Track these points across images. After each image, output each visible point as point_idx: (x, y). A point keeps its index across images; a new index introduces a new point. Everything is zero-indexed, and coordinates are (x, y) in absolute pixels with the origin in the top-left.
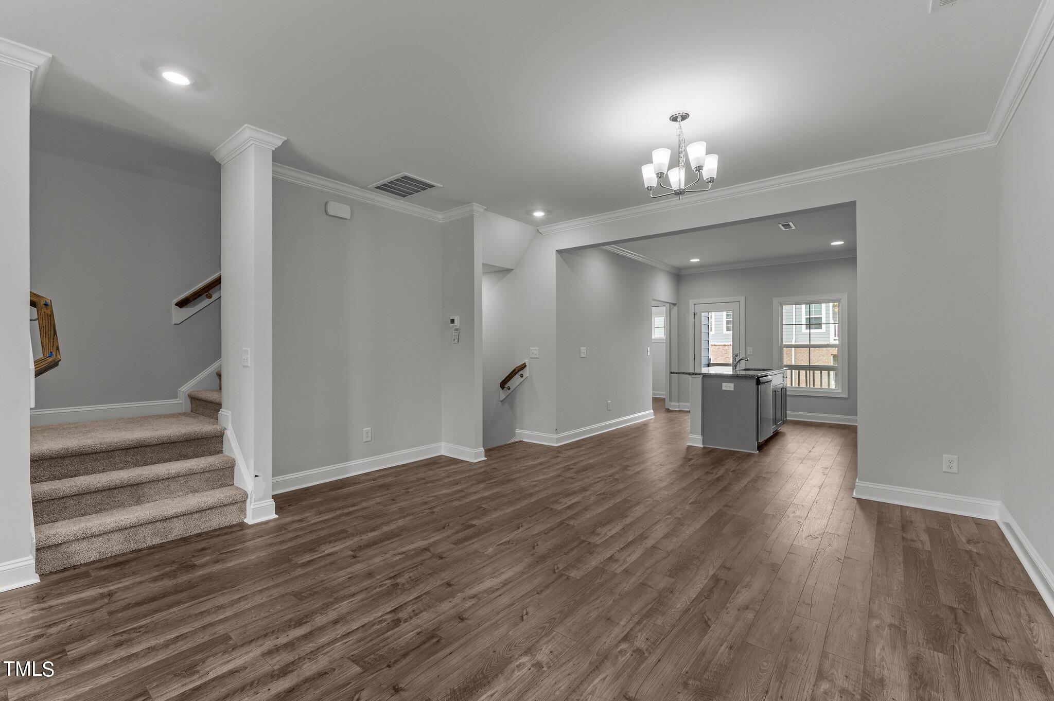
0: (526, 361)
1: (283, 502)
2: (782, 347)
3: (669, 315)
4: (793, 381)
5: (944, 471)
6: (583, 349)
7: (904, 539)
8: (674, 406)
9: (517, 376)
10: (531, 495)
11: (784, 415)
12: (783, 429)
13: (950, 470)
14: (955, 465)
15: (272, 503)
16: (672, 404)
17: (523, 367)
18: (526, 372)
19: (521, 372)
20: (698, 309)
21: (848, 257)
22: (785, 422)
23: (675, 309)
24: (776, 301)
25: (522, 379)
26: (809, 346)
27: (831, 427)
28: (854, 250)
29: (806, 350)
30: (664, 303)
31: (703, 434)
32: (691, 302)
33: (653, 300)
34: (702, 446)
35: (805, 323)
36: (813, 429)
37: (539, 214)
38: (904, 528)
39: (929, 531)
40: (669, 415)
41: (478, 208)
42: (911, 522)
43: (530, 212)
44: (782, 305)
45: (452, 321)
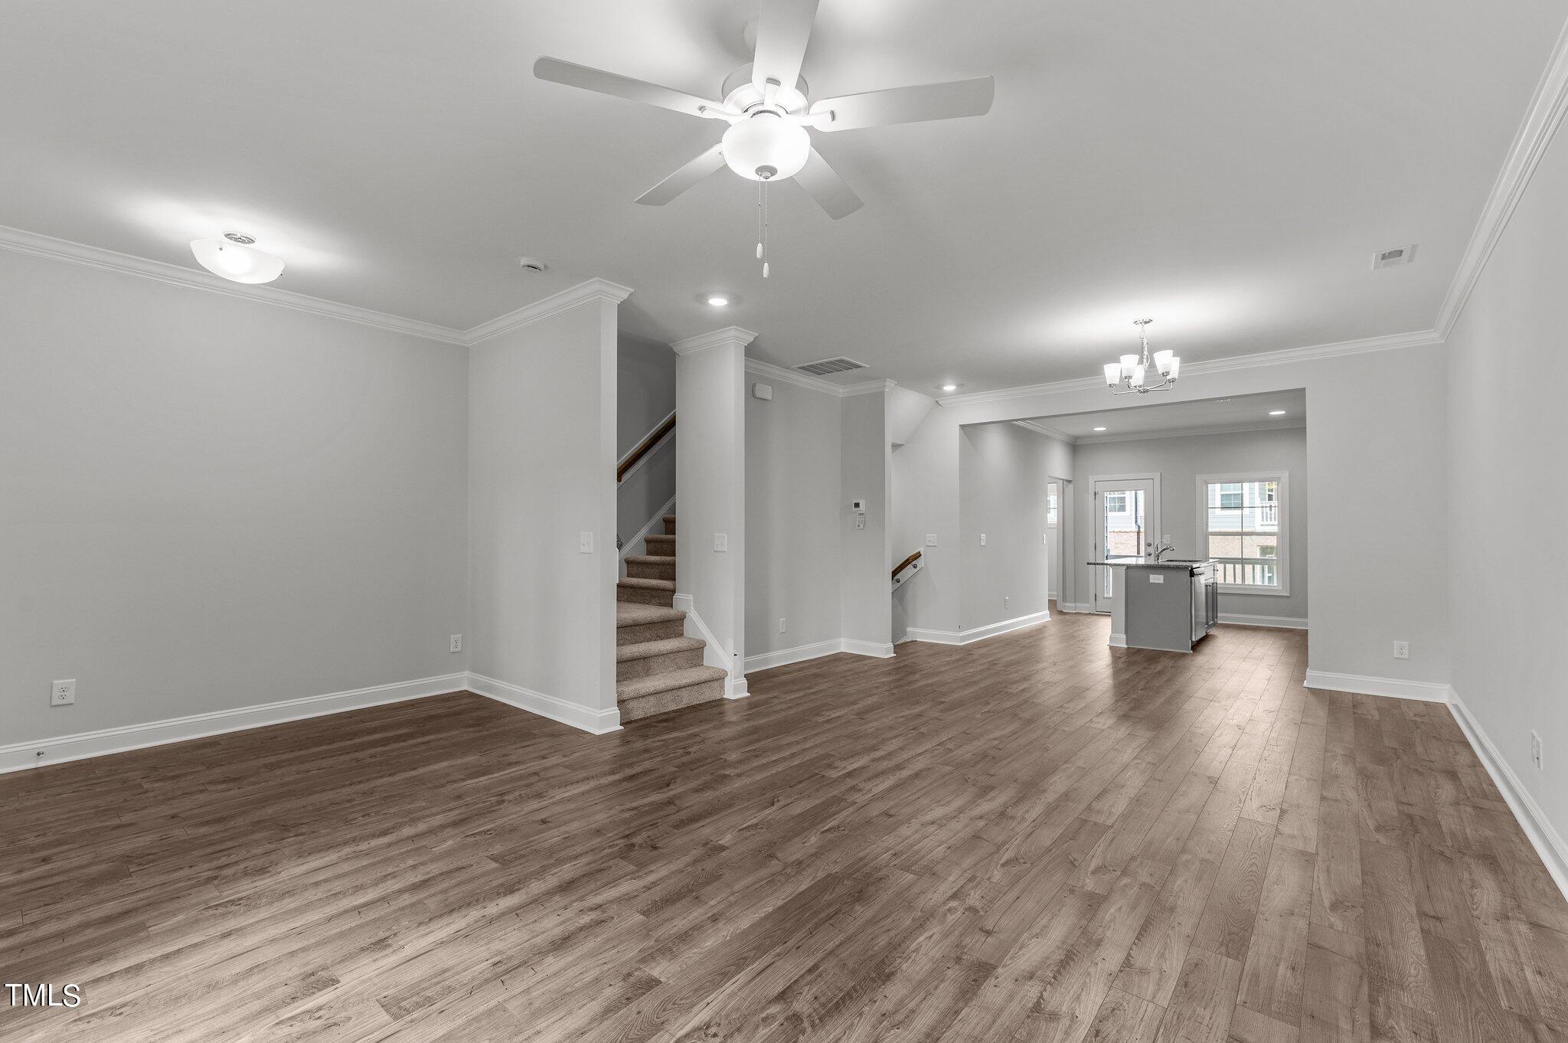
0: (921, 550)
1: (754, 681)
2: (1207, 535)
3: (1063, 494)
4: (1225, 577)
5: (1395, 656)
6: (983, 536)
7: (1354, 713)
8: (1069, 607)
9: (910, 566)
10: (976, 683)
11: (1215, 617)
12: (1213, 632)
13: (1402, 656)
14: (1406, 651)
15: (745, 681)
16: (1067, 604)
17: (918, 556)
18: (920, 563)
19: (914, 563)
20: (1099, 487)
21: (1295, 428)
22: (1215, 625)
23: (1070, 488)
24: (1199, 478)
25: (916, 570)
26: (1242, 534)
27: (1269, 630)
28: (1303, 419)
29: (1237, 539)
30: (1055, 480)
31: (1126, 633)
32: (1091, 479)
33: (1049, 477)
34: (1126, 646)
35: (1220, 506)
36: (1249, 632)
37: (950, 388)
38: (1354, 706)
39: (1378, 709)
40: (1063, 617)
41: (890, 384)
42: (1363, 703)
43: (939, 387)
44: (1207, 483)
45: (857, 505)
